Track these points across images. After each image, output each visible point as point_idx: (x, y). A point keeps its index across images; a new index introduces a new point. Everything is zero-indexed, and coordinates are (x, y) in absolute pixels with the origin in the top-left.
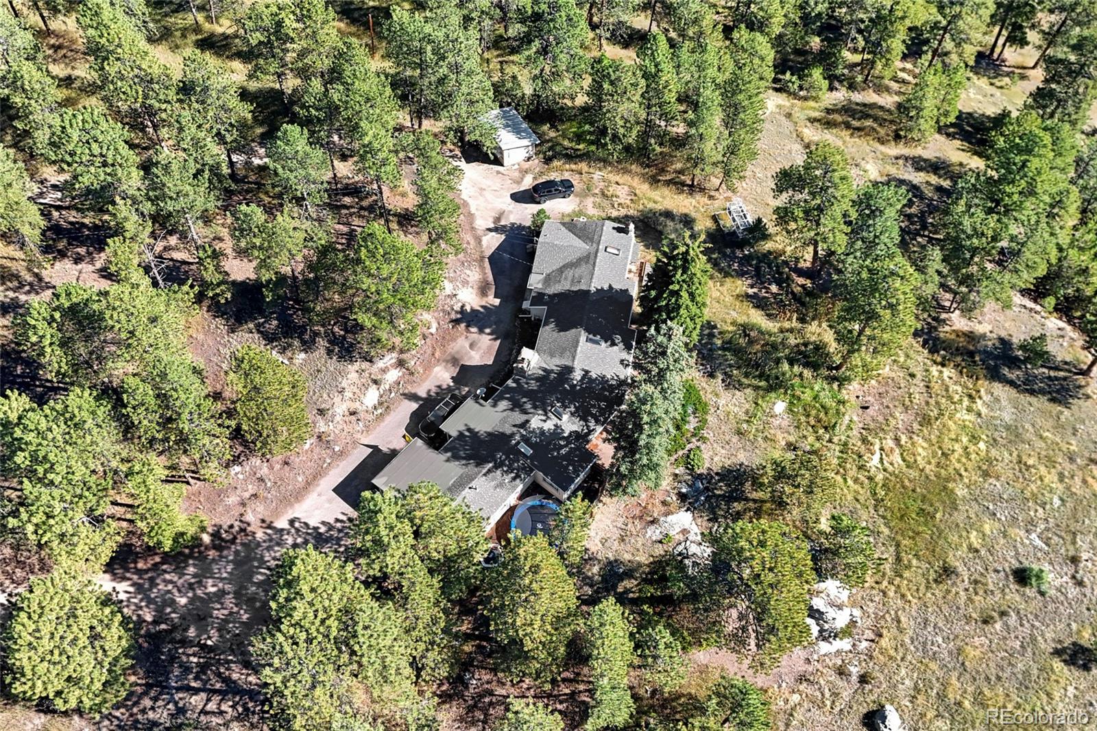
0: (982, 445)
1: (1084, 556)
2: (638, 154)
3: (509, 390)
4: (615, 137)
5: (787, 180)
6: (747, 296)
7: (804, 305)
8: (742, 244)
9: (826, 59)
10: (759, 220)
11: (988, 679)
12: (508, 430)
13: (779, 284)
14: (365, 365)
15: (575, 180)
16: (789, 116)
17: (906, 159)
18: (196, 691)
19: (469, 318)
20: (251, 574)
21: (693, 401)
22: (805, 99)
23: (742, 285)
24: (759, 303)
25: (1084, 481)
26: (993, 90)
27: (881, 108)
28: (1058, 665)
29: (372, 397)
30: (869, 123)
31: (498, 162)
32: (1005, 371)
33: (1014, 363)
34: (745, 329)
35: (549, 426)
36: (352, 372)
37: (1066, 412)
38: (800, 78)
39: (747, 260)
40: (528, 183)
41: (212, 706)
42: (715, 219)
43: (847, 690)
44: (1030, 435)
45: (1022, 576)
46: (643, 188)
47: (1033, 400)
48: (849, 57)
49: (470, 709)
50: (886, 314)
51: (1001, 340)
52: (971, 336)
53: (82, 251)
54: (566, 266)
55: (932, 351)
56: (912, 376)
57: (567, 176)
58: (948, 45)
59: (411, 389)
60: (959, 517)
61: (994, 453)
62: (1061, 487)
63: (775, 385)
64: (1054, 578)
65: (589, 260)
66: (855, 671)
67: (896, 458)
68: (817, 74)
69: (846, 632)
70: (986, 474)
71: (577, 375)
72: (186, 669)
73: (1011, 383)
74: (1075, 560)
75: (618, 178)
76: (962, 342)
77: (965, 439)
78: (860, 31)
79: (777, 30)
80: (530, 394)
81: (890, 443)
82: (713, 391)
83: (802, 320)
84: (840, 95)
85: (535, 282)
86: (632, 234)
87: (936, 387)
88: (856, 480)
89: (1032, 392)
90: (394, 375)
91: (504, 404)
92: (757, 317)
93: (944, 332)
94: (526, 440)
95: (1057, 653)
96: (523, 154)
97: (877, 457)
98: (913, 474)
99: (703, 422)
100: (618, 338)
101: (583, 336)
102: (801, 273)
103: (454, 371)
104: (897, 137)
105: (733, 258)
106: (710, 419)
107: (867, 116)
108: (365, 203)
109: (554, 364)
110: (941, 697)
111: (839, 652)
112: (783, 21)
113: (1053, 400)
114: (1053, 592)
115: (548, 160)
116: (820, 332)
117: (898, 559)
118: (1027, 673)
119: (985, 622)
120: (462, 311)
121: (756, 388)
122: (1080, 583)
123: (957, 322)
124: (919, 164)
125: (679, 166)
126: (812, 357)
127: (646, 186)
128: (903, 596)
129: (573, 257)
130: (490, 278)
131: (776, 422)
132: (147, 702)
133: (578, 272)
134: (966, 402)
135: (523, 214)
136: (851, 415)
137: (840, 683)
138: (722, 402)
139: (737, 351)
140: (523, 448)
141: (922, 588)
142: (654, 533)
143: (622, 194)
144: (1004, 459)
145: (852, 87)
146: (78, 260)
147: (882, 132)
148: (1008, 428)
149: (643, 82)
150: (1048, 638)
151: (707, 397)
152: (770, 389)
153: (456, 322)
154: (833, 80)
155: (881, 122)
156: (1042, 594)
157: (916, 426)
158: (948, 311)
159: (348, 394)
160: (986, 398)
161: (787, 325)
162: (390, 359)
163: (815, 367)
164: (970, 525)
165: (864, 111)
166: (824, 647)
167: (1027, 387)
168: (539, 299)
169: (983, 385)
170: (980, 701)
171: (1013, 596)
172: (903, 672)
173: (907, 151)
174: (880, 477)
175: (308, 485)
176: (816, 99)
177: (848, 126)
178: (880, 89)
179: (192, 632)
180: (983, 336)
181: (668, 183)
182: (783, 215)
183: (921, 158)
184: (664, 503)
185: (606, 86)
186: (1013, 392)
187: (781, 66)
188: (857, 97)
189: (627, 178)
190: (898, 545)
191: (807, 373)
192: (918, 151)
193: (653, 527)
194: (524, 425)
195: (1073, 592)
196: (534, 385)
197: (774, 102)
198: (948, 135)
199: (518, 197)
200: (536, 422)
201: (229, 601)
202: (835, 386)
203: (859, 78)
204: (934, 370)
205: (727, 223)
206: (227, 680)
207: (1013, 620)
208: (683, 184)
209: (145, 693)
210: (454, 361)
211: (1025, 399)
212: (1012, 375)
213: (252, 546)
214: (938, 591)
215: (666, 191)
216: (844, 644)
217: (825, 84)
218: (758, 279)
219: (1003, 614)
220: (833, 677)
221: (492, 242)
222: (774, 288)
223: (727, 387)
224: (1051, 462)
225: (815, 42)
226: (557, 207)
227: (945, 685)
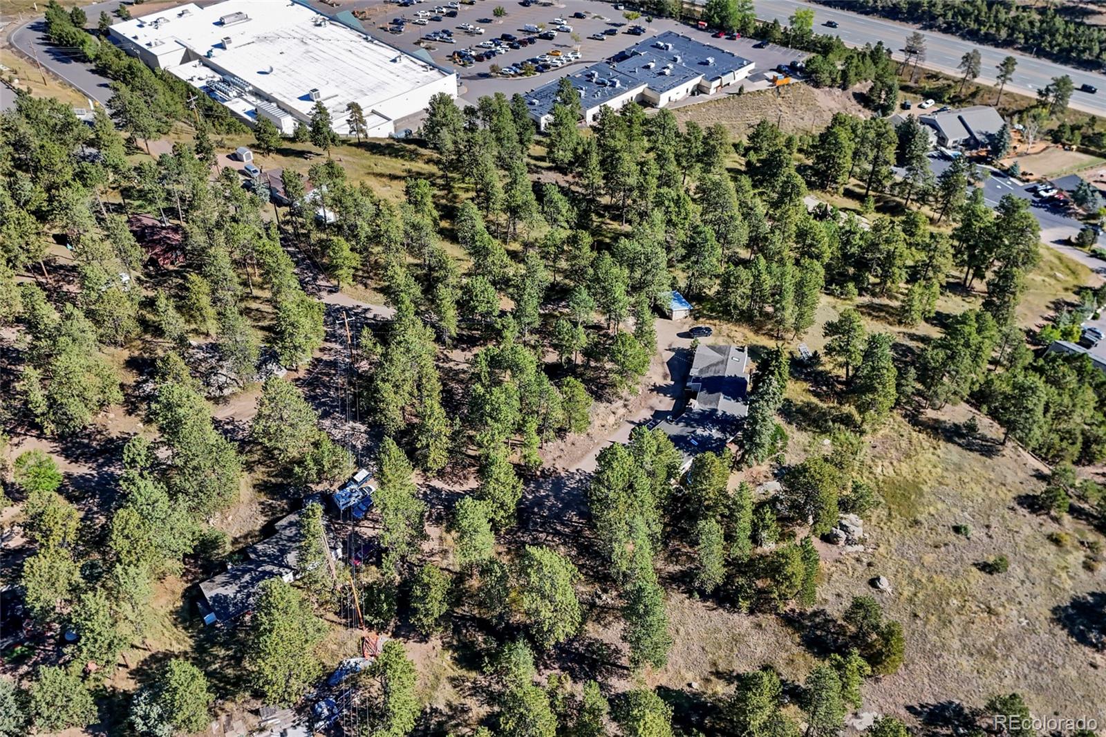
0: (939, 470)
1: (993, 526)
2: (746, 318)
3: (683, 418)
4: (735, 307)
5: (831, 329)
6: (809, 390)
7: (842, 397)
8: (806, 366)
9: (857, 279)
10: (816, 352)
11: (936, 572)
12: (684, 434)
13: (827, 386)
14: (608, 404)
15: (712, 328)
16: (834, 307)
17: (904, 333)
18: (541, 532)
19: (658, 389)
20: (561, 489)
21: (779, 434)
22: (845, 299)
23: (807, 385)
24: (816, 394)
25: (997, 493)
26: (964, 303)
27: (892, 307)
28: (974, 569)
29: (612, 419)
30: (882, 314)
31: (669, 318)
32: (956, 439)
33: (962, 436)
34: (808, 404)
35: (706, 433)
36: (602, 407)
37: (989, 460)
38: (841, 288)
39: (808, 374)
40: (686, 329)
41: (549, 538)
42: (791, 353)
43: (860, 569)
44: (967, 469)
45: (957, 529)
46: (750, 335)
47: (971, 454)
48: (872, 280)
49: (670, 556)
50: (880, 387)
51: (955, 424)
52: (937, 421)
53: (465, 346)
54: (711, 365)
55: (913, 425)
56: (902, 436)
57: (707, 326)
58: (931, 274)
59: (630, 419)
60: (925, 501)
61: (945, 474)
62: (983, 494)
63: (825, 431)
64: (975, 533)
65: (724, 362)
66: (865, 560)
67: (891, 470)
68: (851, 285)
69: (863, 541)
70: (940, 483)
71: (720, 413)
72: (536, 523)
73: (959, 445)
74: (988, 527)
75: (736, 328)
76: (931, 423)
77: (930, 467)
78: (878, 265)
79: (827, 260)
80: (695, 420)
81: (886, 463)
82: (791, 430)
83: (841, 404)
84: (866, 299)
85: (694, 372)
86: (746, 352)
87: (914, 441)
88: (868, 478)
89: (971, 450)
90: (622, 411)
91: (681, 424)
92: (815, 400)
93: (922, 418)
94: (695, 439)
95: (975, 565)
96: (683, 314)
97: (880, 468)
98: (899, 478)
99: (786, 444)
100: (740, 399)
101: (722, 396)
102: (840, 383)
103: (653, 413)
104: (900, 323)
105: (802, 373)
106: (789, 442)
107: (882, 311)
108: (601, 333)
109: (707, 408)
110: (910, 577)
111: (857, 552)
112: (830, 256)
113: (982, 455)
114: (975, 539)
115: (696, 319)
116: (848, 409)
117: (890, 514)
118: (957, 571)
119: (936, 547)
120: (655, 385)
121: (814, 432)
122: (990, 537)
123: (930, 413)
124: (912, 337)
125: (770, 327)
126: (847, 421)
127: (752, 334)
128: (892, 531)
129: (715, 361)
130: (668, 372)
131: (825, 448)
132: (520, 534)
133: (717, 368)
134: (932, 450)
135: (686, 344)
136: (866, 449)
137: (857, 565)
138: (795, 436)
139: (804, 414)
140: (693, 442)
141: (902, 528)
142: (760, 490)
143: (739, 337)
144: (951, 478)
145: (874, 295)
146: (463, 350)
147: (891, 319)
148: (955, 464)
149: (752, 278)
150: (970, 557)
151: (788, 433)
152: (823, 432)
153: (652, 390)
154: (862, 291)
155: (891, 315)
156: (968, 539)
157: (902, 458)
158: (924, 408)
159: (600, 417)
160: (944, 450)
161: (831, 405)
162: (620, 403)
163: (847, 425)
164: (930, 504)
165: (881, 308)
166: (849, 548)
167: (969, 447)
168: (697, 379)
169: (942, 443)
170: (930, 580)
171: (952, 537)
172: (890, 564)
173: (905, 330)
174: (881, 478)
175: (583, 456)
176: (851, 300)
177: (870, 314)
178: (891, 297)
179: (536, 510)
180: (945, 422)
181: (764, 334)
182: (829, 350)
183: (914, 335)
184: (765, 477)
185: (732, 279)
186: (960, 449)
187: (830, 281)
188: (876, 301)
189: (741, 329)
190: (890, 508)
191: (842, 427)
192: (913, 331)
193: (759, 487)
194: (694, 432)
195: (986, 539)
196: (697, 417)
197: (824, 300)
198: (932, 324)
199: (680, 335)
200: (699, 431)
201: (552, 498)
202: (858, 434)
203: (877, 290)
204: (914, 434)
205: (798, 355)
206: (555, 529)
207: (951, 548)
208: (772, 336)
209: (518, 531)
210: (652, 408)
211: (966, 453)
212: (961, 441)
213: (559, 478)
214: (911, 531)
215: (763, 337)
216: (860, 548)
217: (856, 291)
218: (816, 383)
219: (946, 545)
220: (853, 562)
221: (670, 355)
222: (824, 388)
223: (798, 430)
224: (977, 482)
225: (851, 270)
226: (703, 341)
227: (912, 572)
